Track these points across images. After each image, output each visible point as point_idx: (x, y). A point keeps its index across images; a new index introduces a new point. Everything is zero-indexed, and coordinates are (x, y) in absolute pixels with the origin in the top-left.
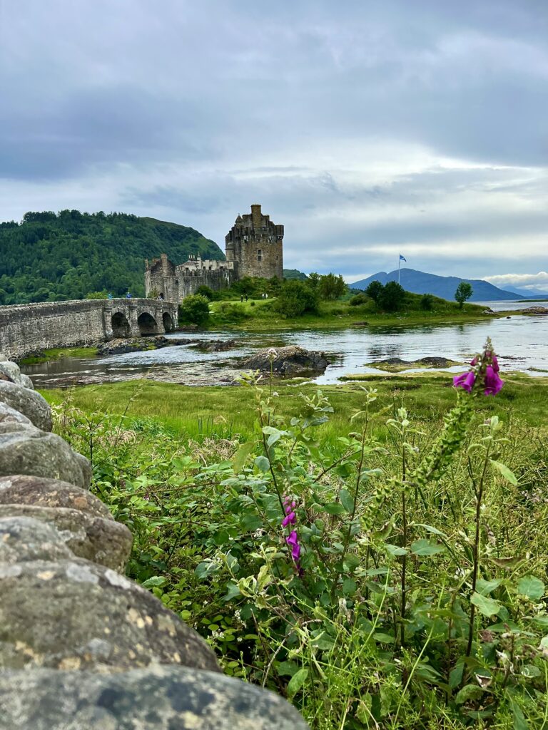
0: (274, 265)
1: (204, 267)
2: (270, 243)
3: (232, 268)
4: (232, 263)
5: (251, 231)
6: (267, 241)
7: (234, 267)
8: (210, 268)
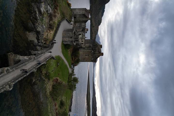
0: (84, 59)
2: (91, 59)
7: (83, 48)
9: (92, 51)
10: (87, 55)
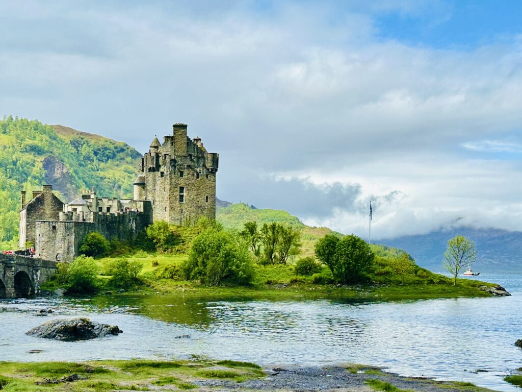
0: (202, 208)
1: (101, 209)
2: (198, 177)
3: (141, 210)
4: (142, 203)
5: (171, 160)
6: (193, 175)
7: (145, 208)
8: (108, 209)
9: (162, 173)
10: (177, 193)
